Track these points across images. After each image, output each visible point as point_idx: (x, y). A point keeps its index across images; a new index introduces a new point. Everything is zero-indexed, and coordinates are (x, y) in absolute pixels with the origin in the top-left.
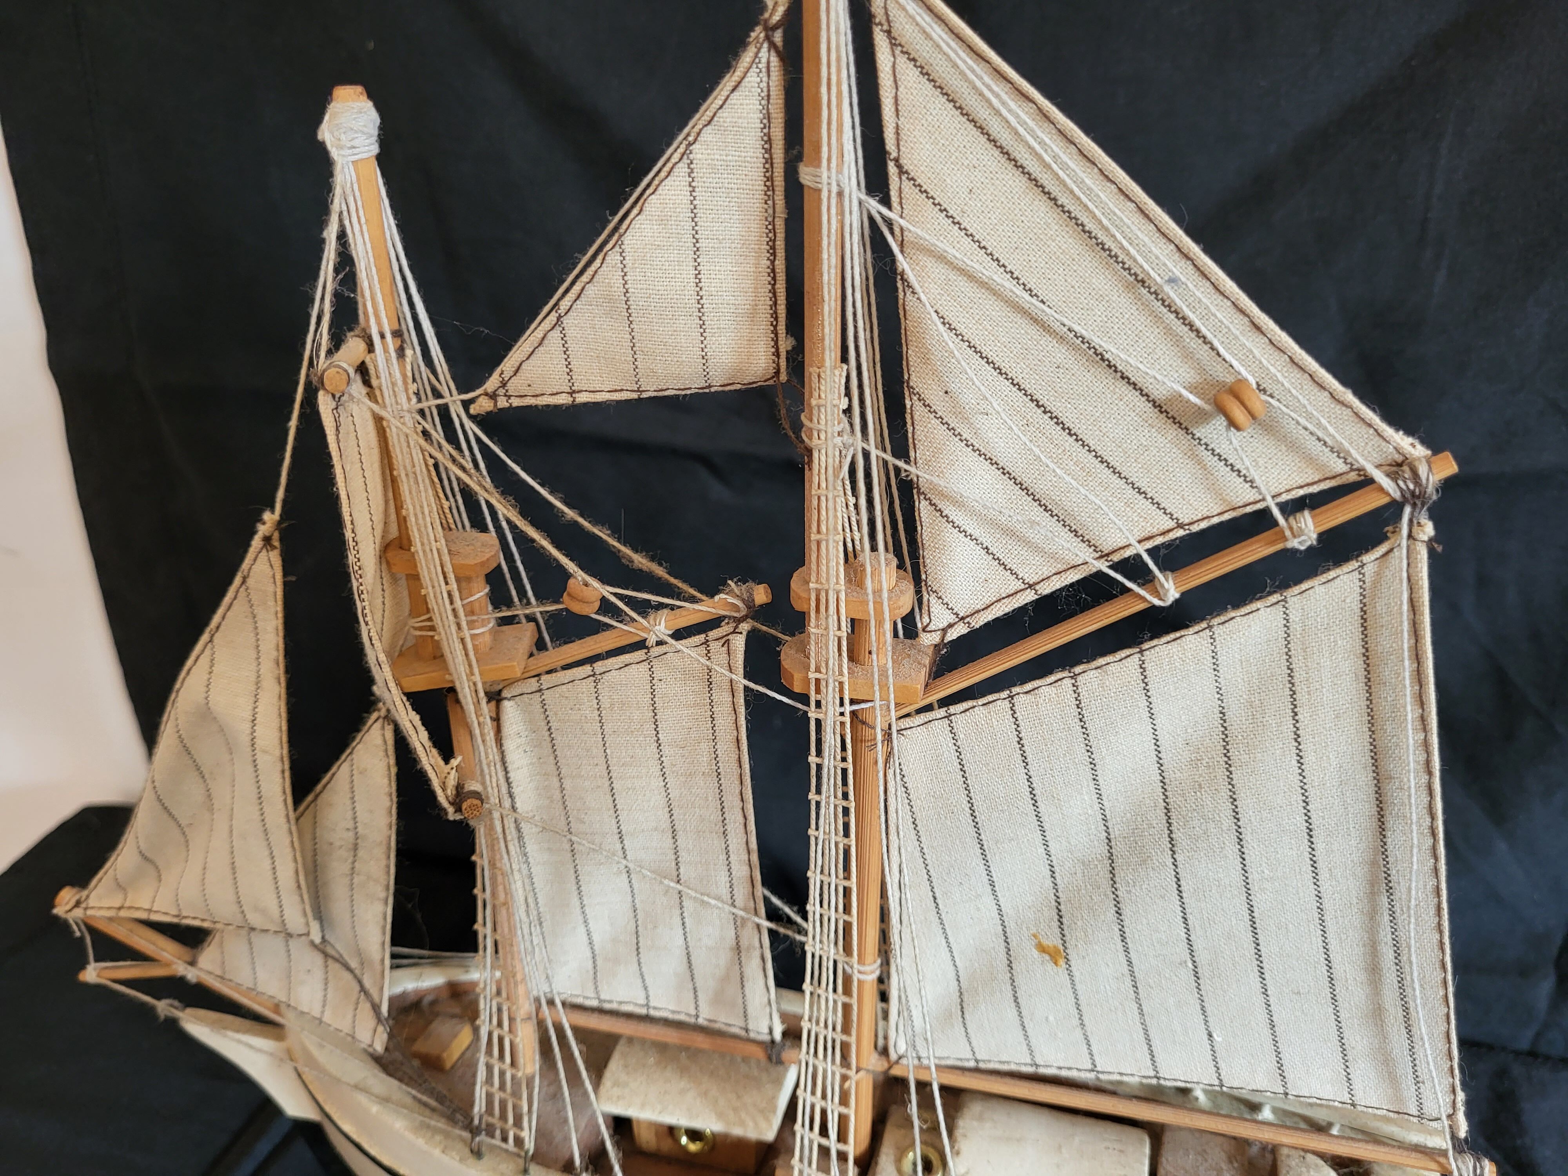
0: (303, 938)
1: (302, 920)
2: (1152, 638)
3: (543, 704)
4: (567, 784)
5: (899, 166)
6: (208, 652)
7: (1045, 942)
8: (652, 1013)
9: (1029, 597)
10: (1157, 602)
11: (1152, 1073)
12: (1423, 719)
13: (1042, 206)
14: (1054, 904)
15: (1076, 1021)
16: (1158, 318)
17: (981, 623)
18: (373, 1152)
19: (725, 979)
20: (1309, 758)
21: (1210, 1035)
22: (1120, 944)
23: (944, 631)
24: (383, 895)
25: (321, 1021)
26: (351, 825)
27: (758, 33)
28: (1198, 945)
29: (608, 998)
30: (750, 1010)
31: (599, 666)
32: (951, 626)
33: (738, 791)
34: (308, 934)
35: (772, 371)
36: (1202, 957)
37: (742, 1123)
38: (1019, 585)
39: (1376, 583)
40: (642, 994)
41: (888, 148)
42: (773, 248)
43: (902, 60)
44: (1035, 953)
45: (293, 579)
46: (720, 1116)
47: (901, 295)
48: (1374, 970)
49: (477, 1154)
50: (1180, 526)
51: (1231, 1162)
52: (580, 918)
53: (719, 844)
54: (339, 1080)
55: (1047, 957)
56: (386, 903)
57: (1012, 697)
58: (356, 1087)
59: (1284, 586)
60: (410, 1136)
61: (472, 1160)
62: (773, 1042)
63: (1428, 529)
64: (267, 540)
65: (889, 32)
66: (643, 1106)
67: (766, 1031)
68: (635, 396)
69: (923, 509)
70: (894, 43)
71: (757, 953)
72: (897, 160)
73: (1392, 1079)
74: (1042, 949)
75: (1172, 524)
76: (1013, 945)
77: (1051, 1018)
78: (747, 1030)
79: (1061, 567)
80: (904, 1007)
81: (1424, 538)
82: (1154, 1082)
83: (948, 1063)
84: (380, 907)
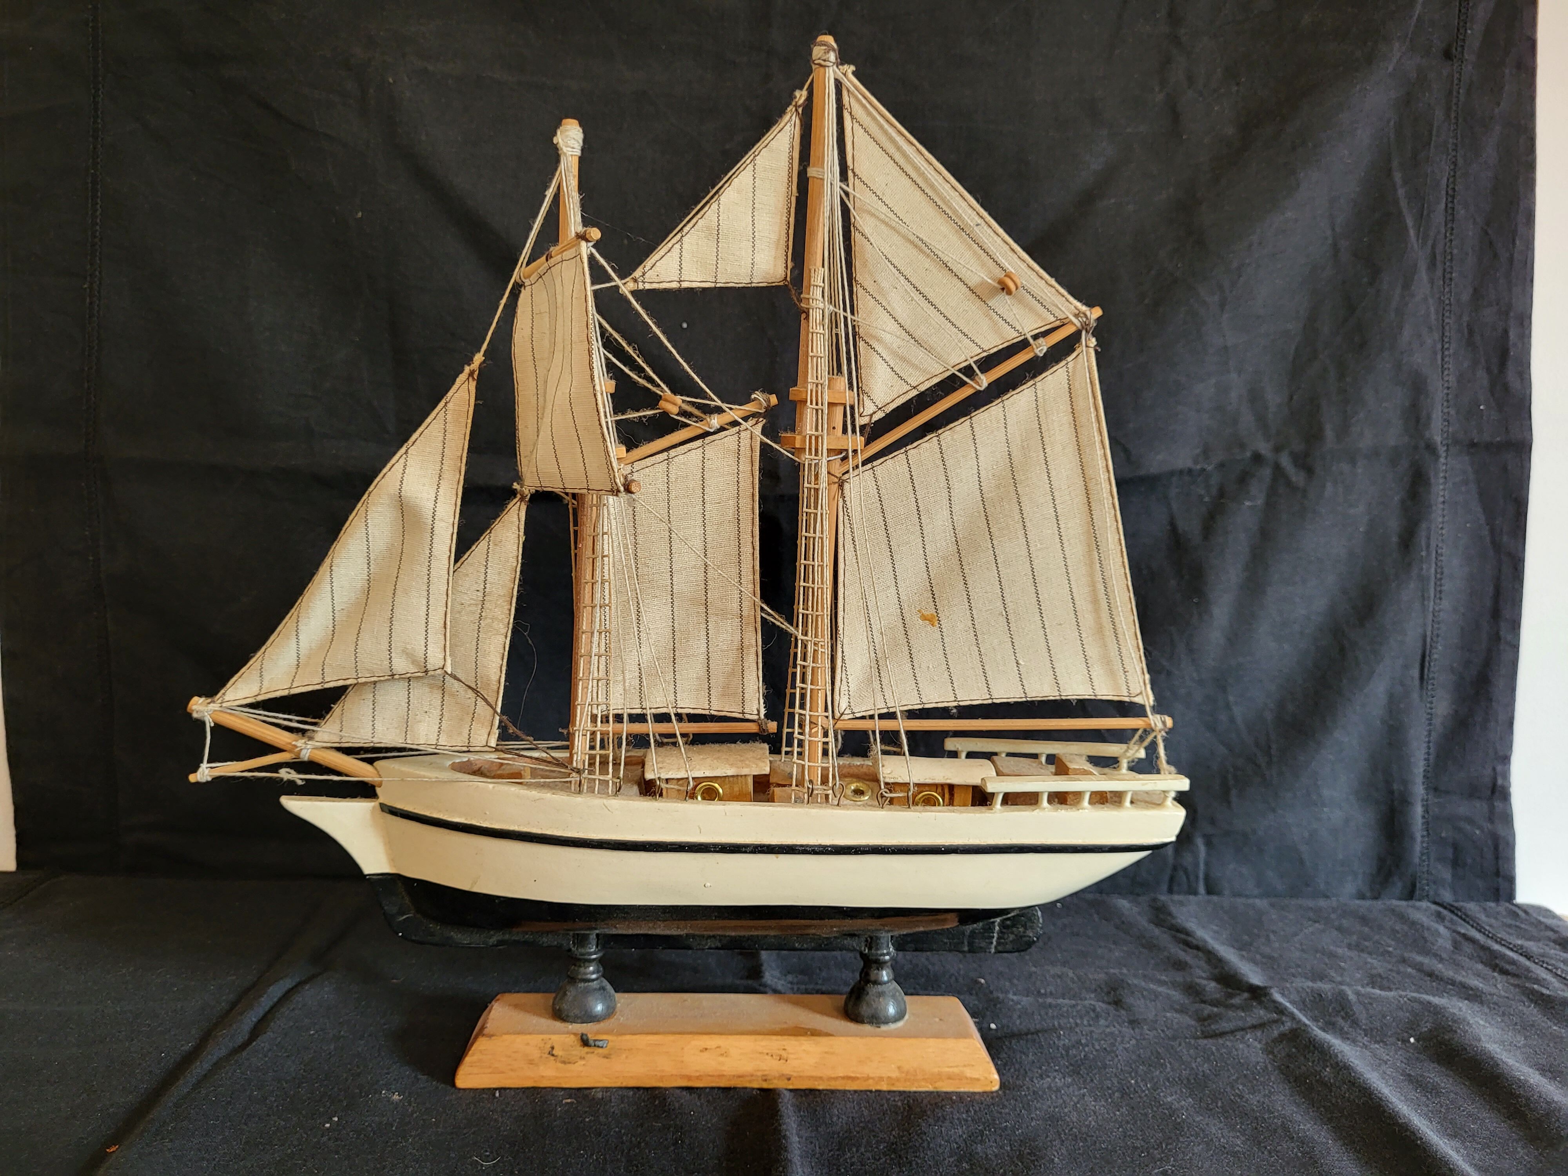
1: (442, 652)
2: (976, 410)
4: (640, 538)
5: (854, 173)
6: (402, 461)
7: (926, 613)
8: (679, 711)
9: (915, 393)
10: (978, 388)
11: (988, 697)
12: (1102, 442)
13: (919, 193)
14: (929, 588)
15: (945, 667)
16: (970, 247)
17: (890, 409)
19: (732, 673)
20: (1053, 474)
21: (1017, 661)
22: (967, 605)
23: (871, 415)
24: (503, 631)
26: (482, 586)
27: (791, 108)
28: (1008, 600)
29: (648, 705)
30: (746, 697)
31: (673, 453)
32: (874, 413)
33: (750, 531)
35: (783, 276)
36: (1010, 606)
38: (909, 388)
39: (1074, 372)
40: (673, 697)
41: (848, 162)
42: (790, 211)
43: (856, 125)
44: (921, 622)
47: (853, 234)
48: (1095, 601)
50: (985, 351)
53: (734, 571)
55: (928, 623)
57: (906, 452)
59: (1034, 376)
62: (760, 718)
63: (1093, 342)
64: (471, 374)
65: (851, 111)
66: (678, 770)
67: (756, 712)
68: (713, 285)
69: (861, 345)
70: (853, 118)
71: (753, 650)
72: (853, 170)
73: (1112, 673)
74: (924, 618)
75: (981, 351)
76: (907, 620)
77: (931, 668)
78: (743, 713)
79: (928, 376)
80: (844, 676)
81: (1092, 345)
82: (990, 701)
83: (871, 713)
84: (501, 639)
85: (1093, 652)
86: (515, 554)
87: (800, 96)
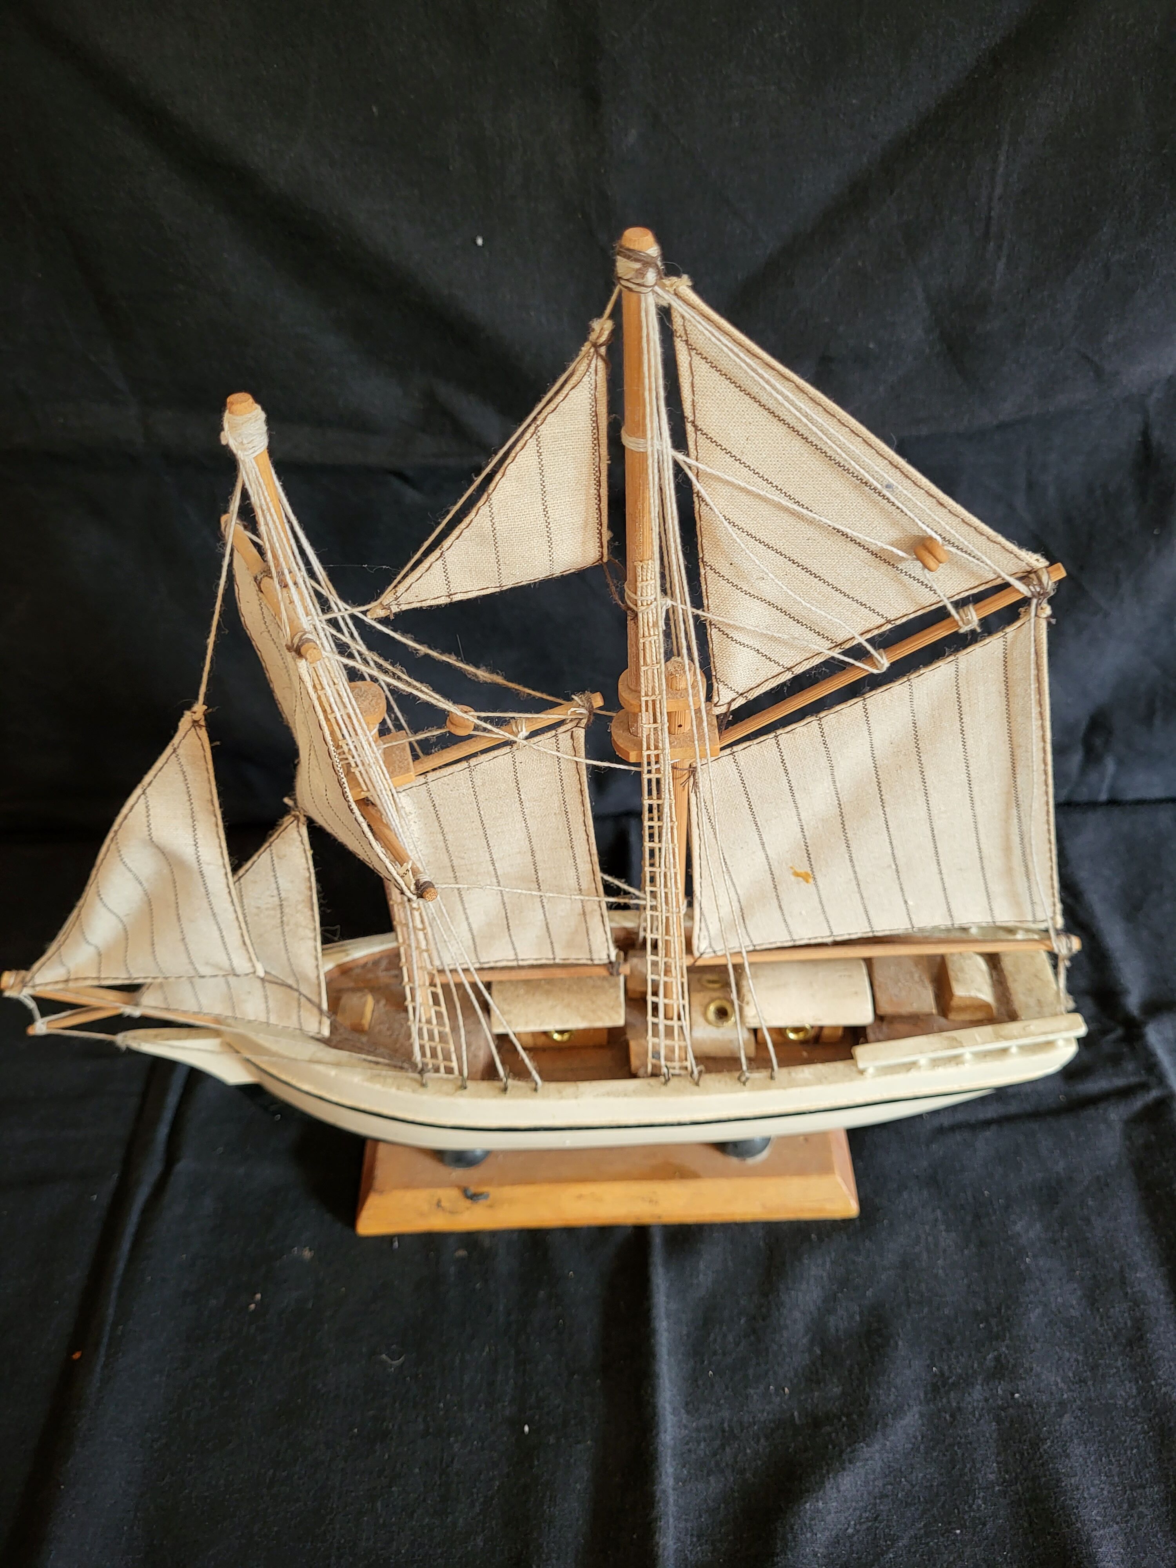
0: (251, 975)
1: (250, 965)
2: (871, 690)
3: (429, 791)
4: (449, 837)
5: (695, 427)
6: (142, 801)
7: (799, 871)
8: (521, 963)
9: (788, 676)
10: (875, 671)
11: (870, 931)
12: (1041, 714)
13: (798, 443)
14: (804, 847)
15: (820, 911)
16: (876, 503)
17: (755, 696)
18: (334, 1099)
19: (575, 933)
20: (970, 742)
21: (906, 902)
22: (849, 864)
23: (729, 704)
24: (312, 935)
25: (268, 1024)
26: (275, 892)
27: (586, 347)
28: (899, 854)
29: (486, 960)
30: (594, 948)
31: (473, 761)
32: (734, 700)
33: (581, 820)
34: (254, 972)
35: (598, 557)
36: (901, 861)
37: (600, 1019)
38: (781, 669)
39: (1014, 643)
40: (512, 952)
41: (686, 415)
42: (599, 481)
43: (697, 359)
44: (793, 878)
45: (218, 743)
46: (584, 1017)
47: (697, 506)
48: (1007, 850)
49: (423, 1085)
50: (889, 622)
51: (916, 966)
52: (464, 917)
53: (568, 853)
54: (295, 1060)
55: (801, 879)
56: (315, 940)
57: (777, 736)
58: (311, 1061)
59: (957, 650)
60: (366, 1084)
61: (421, 1090)
62: (611, 963)
63: (1048, 611)
64: (196, 722)
65: (687, 341)
66: (527, 1023)
67: (605, 957)
68: (498, 590)
69: (714, 634)
70: (690, 347)
72: (693, 422)
74: (797, 874)
75: (883, 621)
76: (777, 875)
77: (803, 912)
78: (592, 960)
79: (808, 655)
80: (703, 924)
81: (1045, 616)
82: (871, 935)
83: (737, 951)
84: (311, 943)
85: (997, 888)
86: (306, 866)
87: (602, 328)
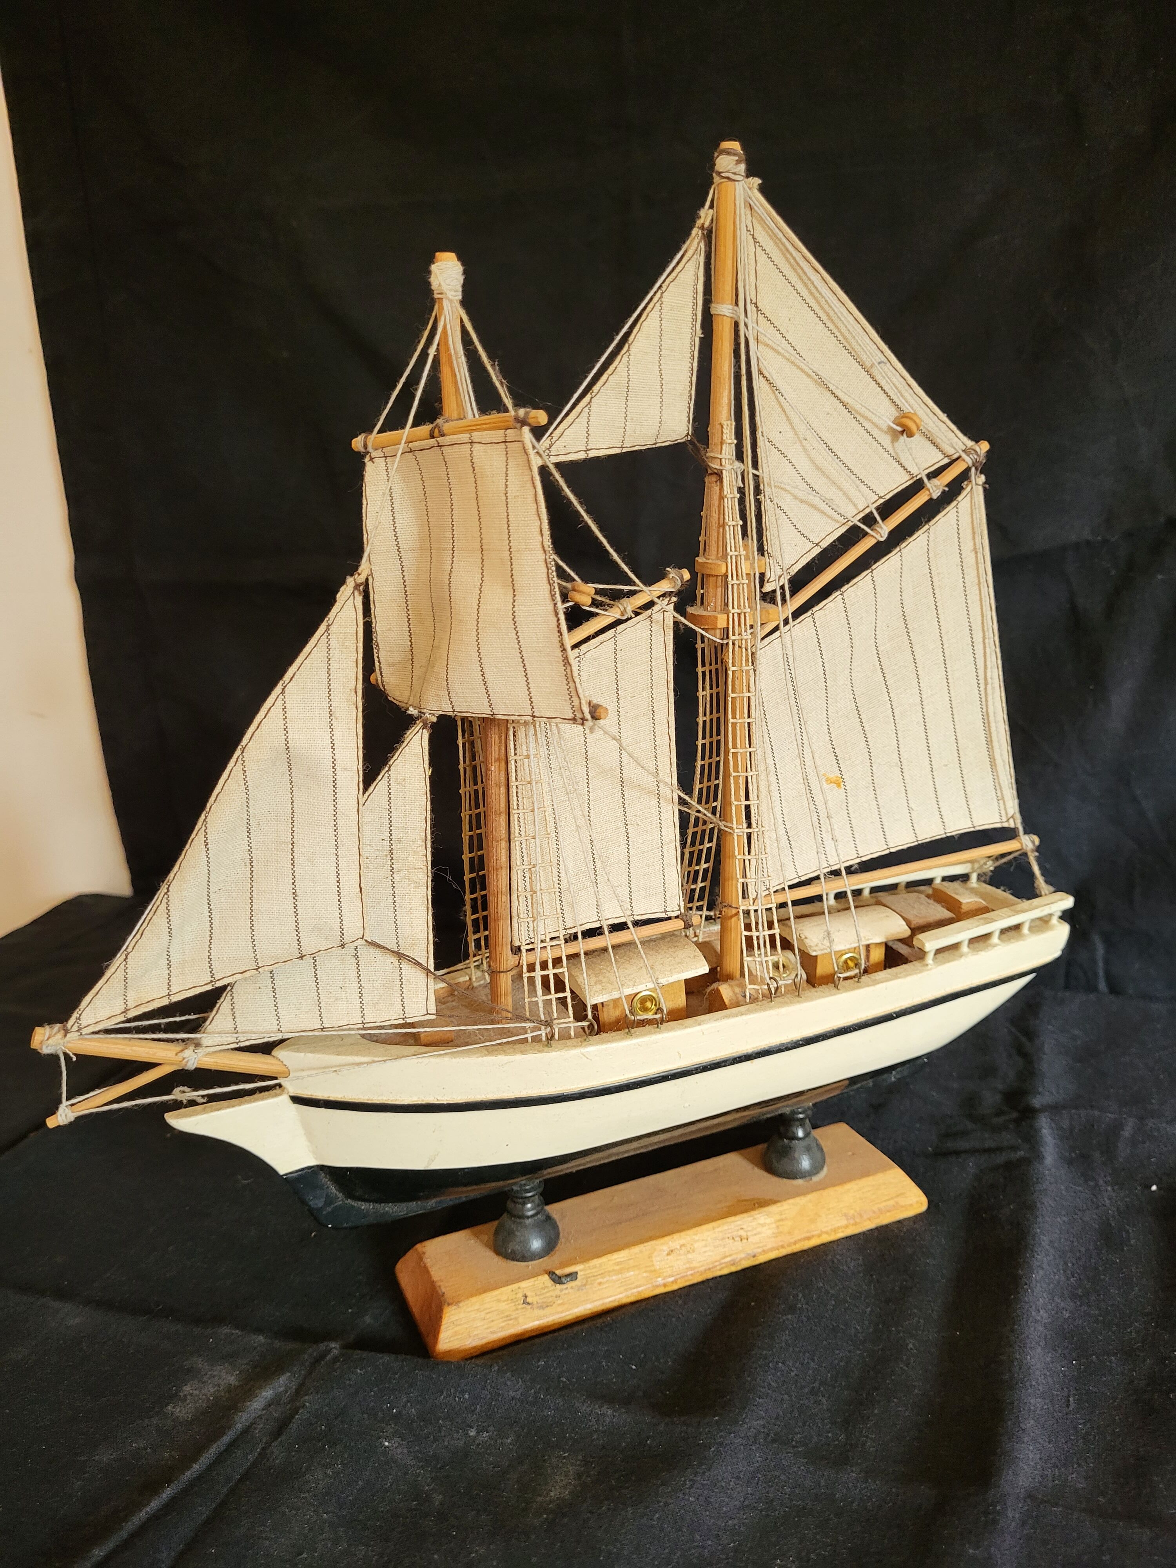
2: (875, 563)
5: (758, 308)
6: (279, 701)
7: (830, 776)
8: (602, 923)
9: (817, 550)
10: (879, 537)
11: (886, 847)
15: (848, 825)
17: (796, 571)
22: (869, 762)
23: (778, 579)
24: (424, 880)
26: (386, 834)
27: (695, 231)
28: (903, 750)
29: (572, 925)
32: (781, 576)
34: (362, 937)
35: (685, 432)
38: (812, 545)
39: (963, 513)
42: (693, 357)
43: (759, 251)
44: (826, 785)
50: (881, 497)
55: (832, 786)
57: (813, 614)
59: (929, 520)
62: (681, 914)
63: (982, 478)
64: (357, 587)
65: (753, 235)
67: (677, 908)
68: (619, 451)
70: (755, 242)
72: (756, 304)
73: (988, 803)
74: (829, 781)
75: (877, 497)
76: (812, 786)
78: (668, 911)
79: (831, 531)
81: (981, 483)
82: (887, 852)
83: (783, 886)
84: (423, 890)
85: (972, 786)
86: (423, 790)
87: (705, 215)
